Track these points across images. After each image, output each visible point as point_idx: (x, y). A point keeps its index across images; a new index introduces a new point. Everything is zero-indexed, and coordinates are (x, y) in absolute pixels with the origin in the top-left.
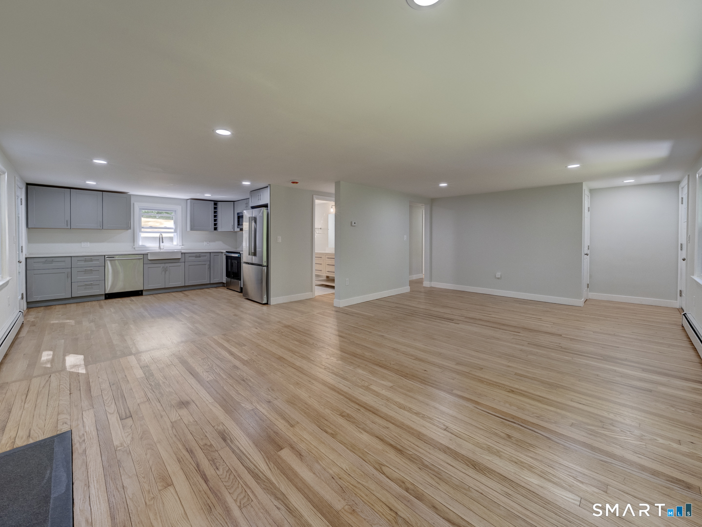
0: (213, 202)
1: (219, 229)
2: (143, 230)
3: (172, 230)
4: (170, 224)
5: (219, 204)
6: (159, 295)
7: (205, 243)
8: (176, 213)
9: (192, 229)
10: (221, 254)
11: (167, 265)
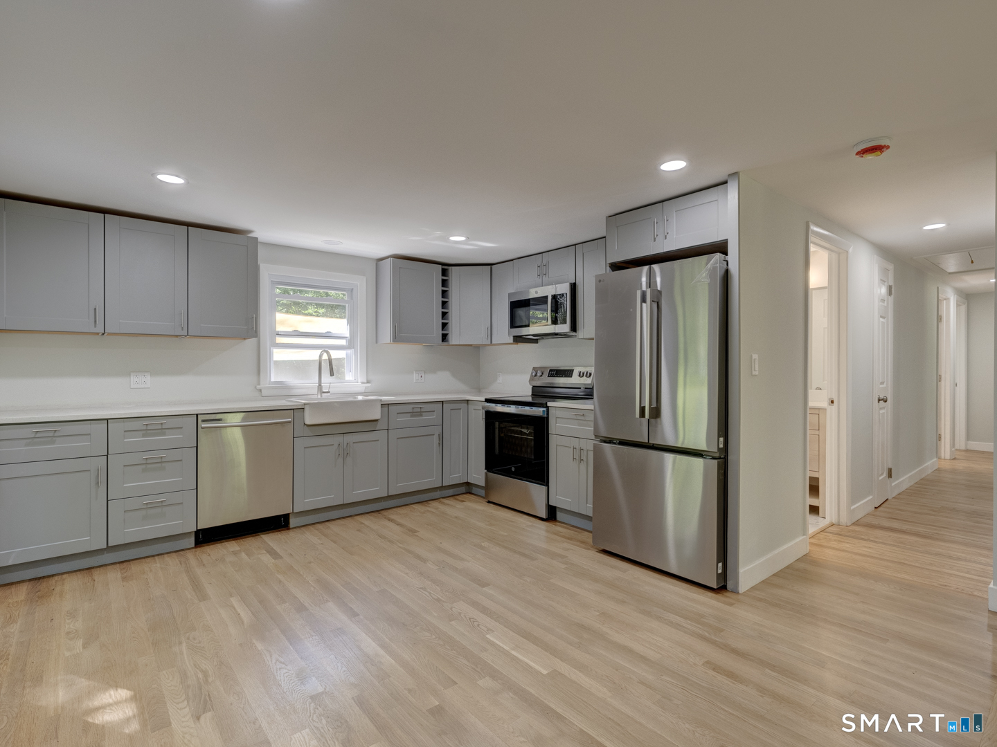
0: (440, 266)
1: (454, 339)
2: (280, 340)
3: (343, 342)
4: (340, 326)
5: (454, 272)
6: (331, 525)
7: (415, 376)
8: (351, 296)
9: (397, 338)
10: (464, 406)
11: (349, 438)
